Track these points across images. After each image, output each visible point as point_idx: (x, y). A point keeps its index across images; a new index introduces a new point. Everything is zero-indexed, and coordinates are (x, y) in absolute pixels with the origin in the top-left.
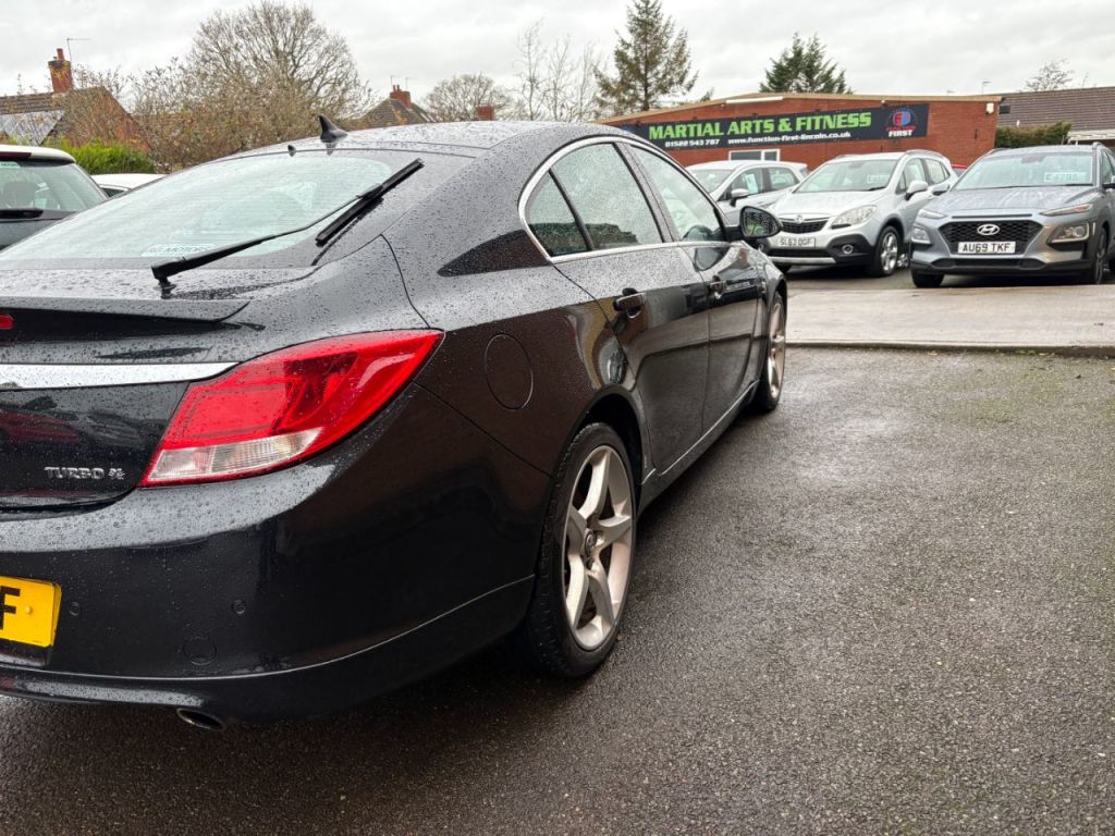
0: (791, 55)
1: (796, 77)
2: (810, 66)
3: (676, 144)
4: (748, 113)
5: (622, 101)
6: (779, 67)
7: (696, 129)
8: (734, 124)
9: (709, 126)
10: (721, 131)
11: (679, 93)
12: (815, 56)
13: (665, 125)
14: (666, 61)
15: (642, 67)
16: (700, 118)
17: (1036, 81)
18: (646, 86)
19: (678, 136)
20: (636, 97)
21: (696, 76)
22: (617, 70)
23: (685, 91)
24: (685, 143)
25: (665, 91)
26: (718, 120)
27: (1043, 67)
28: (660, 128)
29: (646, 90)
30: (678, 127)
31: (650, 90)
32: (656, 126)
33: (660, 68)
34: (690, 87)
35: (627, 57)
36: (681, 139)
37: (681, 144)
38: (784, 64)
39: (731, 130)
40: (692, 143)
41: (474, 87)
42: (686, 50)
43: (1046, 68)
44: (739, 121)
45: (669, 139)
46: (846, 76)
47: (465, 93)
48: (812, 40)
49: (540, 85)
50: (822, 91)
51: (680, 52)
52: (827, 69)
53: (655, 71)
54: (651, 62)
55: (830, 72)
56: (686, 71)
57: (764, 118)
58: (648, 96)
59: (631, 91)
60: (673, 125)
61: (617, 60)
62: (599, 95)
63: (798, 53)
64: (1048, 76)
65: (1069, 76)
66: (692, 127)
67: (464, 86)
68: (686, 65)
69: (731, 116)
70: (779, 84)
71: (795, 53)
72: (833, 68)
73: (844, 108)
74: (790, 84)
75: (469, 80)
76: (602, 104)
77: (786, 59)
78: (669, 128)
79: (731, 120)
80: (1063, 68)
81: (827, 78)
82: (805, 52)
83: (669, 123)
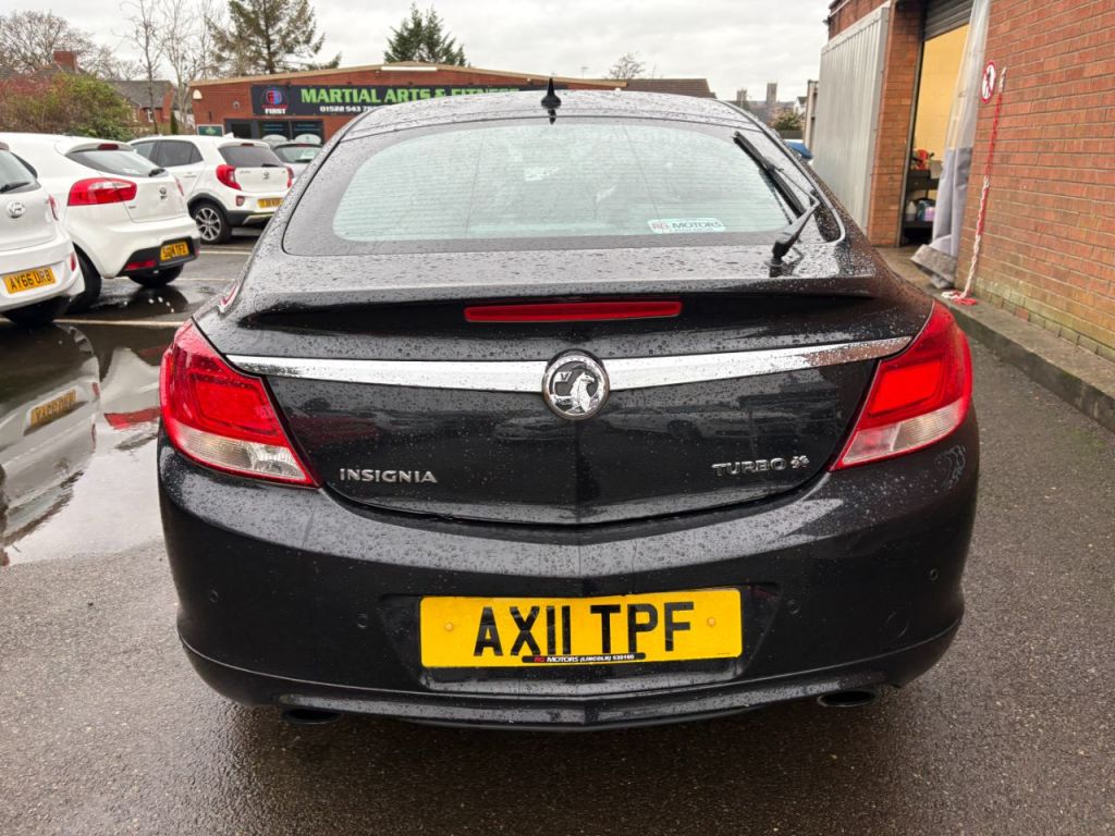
0: (411, 25)
1: (418, 47)
2: (431, 37)
3: (332, 109)
4: (404, 82)
5: (242, 57)
6: (400, 37)
7: (351, 94)
8: (390, 92)
9: (364, 92)
10: (378, 98)
11: (305, 54)
12: (433, 30)
13: (318, 89)
14: (288, 18)
15: (262, 23)
16: (354, 83)
17: (617, 69)
18: (269, 42)
19: (333, 100)
20: (259, 54)
21: (322, 38)
22: (233, 23)
23: (312, 53)
24: (342, 109)
25: (290, 51)
26: (374, 87)
27: (621, 57)
28: (313, 92)
29: (269, 48)
30: (332, 91)
31: (273, 48)
32: (308, 88)
33: (283, 25)
34: (317, 49)
35: (245, 10)
36: (336, 104)
37: (337, 109)
38: (406, 34)
39: (387, 98)
40: (349, 109)
41: (43, 28)
42: (309, 9)
43: (624, 59)
44: (395, 89)
45: (323, 103)
46: (464, 51)
47: (31, 35)
48: (430, 13)
49: (156, 33)
50: (444, 63)
51: (302, 11)
52: (447, 42)
53: (276, 28)
54: (272, 18)
55: (450, 45)
56: (312, 31)
57: (420, 87)
58: (272, 54)
59: (253, 48)
60: (327, 89)
61: (232, 12)
62: (216, 50)
63: (418, 24)
64: (626, 65)
65: (643, 67)
66: (347, 92)
67: (29, 25)
68: (311, 24)
69: (386, 83)
70: (403, 53)
71: (415, 23)
72: (452, 43)
73: (496, 83)
74: (414, 54)
75: (34, 18)
76: (220, 59)
77: (407, 29)
78: (323, 92)
79: (388, 87)
80: (637, 60)
81: (447, 51)
82: (424, 23)
83: (323, 87)
